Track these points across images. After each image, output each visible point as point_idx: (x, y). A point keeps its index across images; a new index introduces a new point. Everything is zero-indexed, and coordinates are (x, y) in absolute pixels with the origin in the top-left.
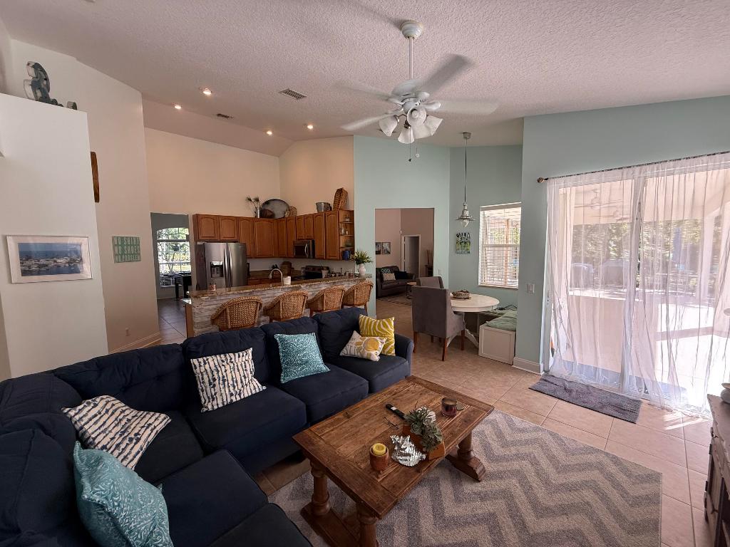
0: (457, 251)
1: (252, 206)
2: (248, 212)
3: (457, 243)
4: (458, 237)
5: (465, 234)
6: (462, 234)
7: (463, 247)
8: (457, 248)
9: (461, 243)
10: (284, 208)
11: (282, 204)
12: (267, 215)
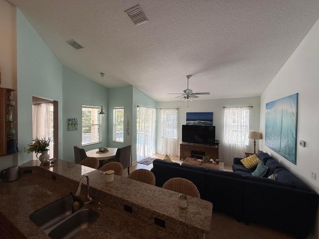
3: (69, 124)
4: (70, 121)
5: (74, 120)
6: (73, 119)
7: (73, 127)
8: (69, 128)
9: (71, 125)
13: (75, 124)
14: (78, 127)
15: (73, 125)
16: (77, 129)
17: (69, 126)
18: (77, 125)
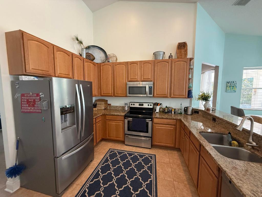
0: (226, 91)
3: (227, 87)
4: (228, 83)
5: (233, 82)
6: (231, 82)
7: (231, 89)
8: (227, 89)
9: (230, 87)
10: (102, 55)
11: (101, 51)
12: (90, 58)
13: (233, 87)
14: (237, 90)
15: (232, 87)
16: (236, 92)
17: (227, 88)
18: (235, 87)
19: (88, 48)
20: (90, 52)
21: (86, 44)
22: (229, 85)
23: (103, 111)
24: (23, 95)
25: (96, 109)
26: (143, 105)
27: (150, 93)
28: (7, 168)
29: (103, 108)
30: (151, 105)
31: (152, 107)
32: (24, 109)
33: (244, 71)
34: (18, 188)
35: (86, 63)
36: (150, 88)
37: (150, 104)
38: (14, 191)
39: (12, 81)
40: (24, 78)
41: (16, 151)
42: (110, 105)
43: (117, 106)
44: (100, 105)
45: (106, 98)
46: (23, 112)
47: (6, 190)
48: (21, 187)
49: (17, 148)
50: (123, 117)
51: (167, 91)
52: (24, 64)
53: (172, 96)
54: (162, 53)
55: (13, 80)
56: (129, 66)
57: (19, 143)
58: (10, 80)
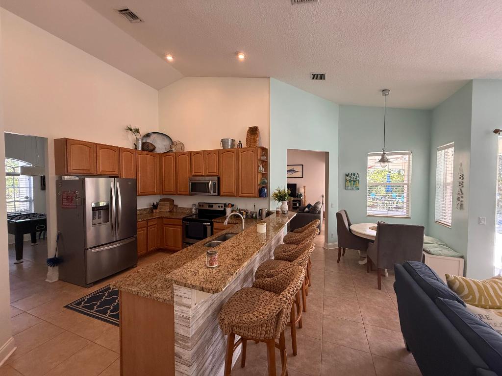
0: (346, 188)
1: (132, 137)
2: (127, 142)
3: (346, 181)
4: (347, 176)
5: (354, 174)
6: (352, 174)
7: (353, 185)
9: (350, 181)
10: (167, 143)
11: (165, 138)
12: (148, 148)
13: (355, 181)
14: (360, 186)
15: (352, 182)
16: (358, 189)
17: (347, 183)
18: (358, 182)
19: (148, 135)
20: (149, 140)
21: (143, 132)
22: (349, 178)
23: (168, 213)
24: (64, 193)
25: (158, 211)
26: (212, 206)
27: (214, 192)
28: (49, 258)
29: (168, 210)
30: (222, 207)
31: (223, 209)
32: (64, 205)
33: (369, 158)
34: (56, 280)
35: (139, 156)
36: (214, 184)
37: (220, 205)
38: (53, 281)
39: (57, 181)
40: (66, 178)
41: (56, 243)
42: (176, 206)
43: (184, 208)
44: (165, 206)
45: (172, 197)
46: (63, 208)
47: (47, 280)
48: (59, 280)
49: (58, 241)
50: (181, 221)
51: (233, 189)
52: (66, 166)
53: (240, 194)
54: (230, 141)
55: (57, 179)
56: (193, 157)
57: (59, 237)
58: (56, 179)
